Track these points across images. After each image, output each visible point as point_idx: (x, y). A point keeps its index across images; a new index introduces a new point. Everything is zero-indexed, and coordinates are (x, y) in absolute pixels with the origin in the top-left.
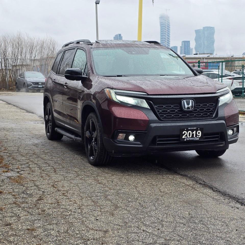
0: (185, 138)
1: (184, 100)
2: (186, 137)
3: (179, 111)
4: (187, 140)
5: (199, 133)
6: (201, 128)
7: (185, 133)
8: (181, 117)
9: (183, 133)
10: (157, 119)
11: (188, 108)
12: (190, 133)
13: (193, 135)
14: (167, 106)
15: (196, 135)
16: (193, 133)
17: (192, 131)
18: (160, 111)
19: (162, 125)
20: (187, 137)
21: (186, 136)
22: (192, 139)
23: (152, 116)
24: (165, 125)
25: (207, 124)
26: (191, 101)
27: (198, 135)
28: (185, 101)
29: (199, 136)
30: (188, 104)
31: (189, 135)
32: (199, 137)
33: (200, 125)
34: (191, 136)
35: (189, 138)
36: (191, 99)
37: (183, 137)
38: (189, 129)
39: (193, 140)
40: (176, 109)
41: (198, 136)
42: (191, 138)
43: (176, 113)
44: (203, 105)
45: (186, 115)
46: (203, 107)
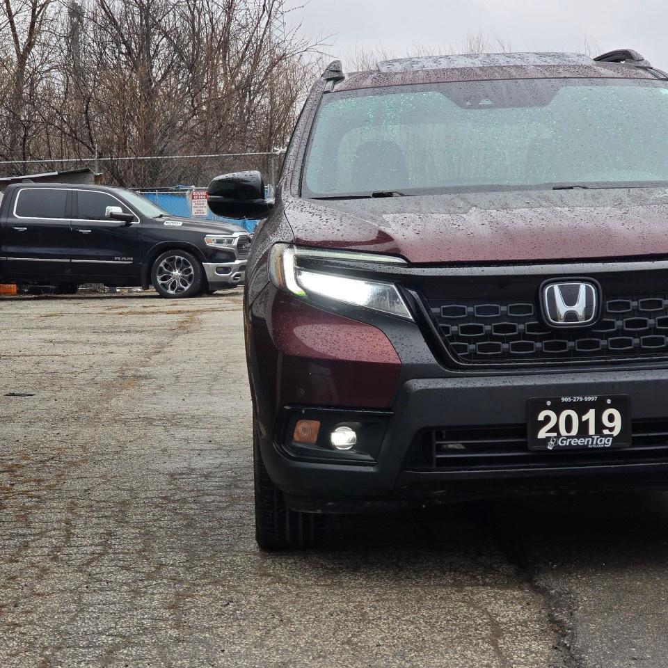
0: (548, 439)
1: (555, 282)
2: (555, 434)
3: (530, 328)
4: (557, 449)
5: (611, 418)
6: (621, 398)
7: (547, 419)
8: (539, 354)
9: (541, 417)
10: (433, 361)
11: (571, 316)
12: (569, 419)
13: (584, 426)
14: (479, 311)
15: (600, 426)
16: (584, 418)
17: (581, 409)
18: (454, 328)
19: (448, 384)
20: (559, 435)
21: (555, 429)
22: (580, 442)
23: (417, 350)
24: (463, 386)
26: (583, 287)
27: (606, 428)
28: (556, 287)
29: (612, 429)
30: (570, 299)
31: (569, 427)
32: (611, 436)
33: (613, 385)
34: (574, 431)
35: (568, 437)
36: (583, 281)
37: (542, 434)
38: (563, 399)
39: (584, 448)
40: (521, 320)
41: (606, 432)
42: (578, 436)
43: (522, 335)
44: (644, 304)
45: (565, 344)
46: (643, 314)
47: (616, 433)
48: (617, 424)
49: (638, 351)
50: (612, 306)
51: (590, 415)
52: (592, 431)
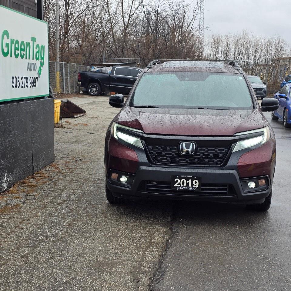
0: (177, 187)
2: (179, 186)
3: (175, 154)
4: (179, 189)
5: (196, 182)
6: (199, 177)
7: (177, 181)
8: (178, 162)
9: (175, 180)
10: (147, 161)
11: (188, 152)
13: (188, 184)
14: (162, 148)
15: (192, 185)
16: (188, 182)
17: (187, 179)
18: (155, 153)
19: (150, 168)
20: (180, 186)
21: (180, 184)
22: (186, 188)
23: (143, 158)
24: (154, 170)
25: (207, 173)
26: (192, 144)
27: (194, 185)
28: (184, 144)
29: (196, 186)
30: (188, 147)
31: (183, 184)
32: (195, 187)
33: (197, 173)
34: (185, 185)
35: (183, 187)
37: (176, 185)
38: (182, 176)
39: (188, 190)
40: (173, 152)
41: (194, 186)
42: (186, 187)
43: (173, 156)
44: (209, 150)
45: (185, 160)
46: (209, 153)
47: (197, 187)
48: (197, 184)
49: (206, 163)
50: (200, 150)
51: (190, 181)
52: (190, 186)
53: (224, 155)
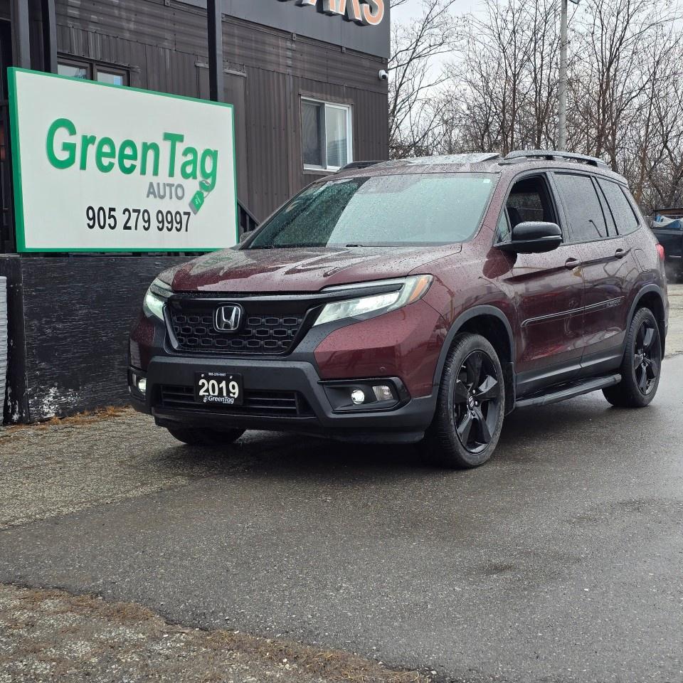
0: (204, 396)
1: (222, 306)
2: (207, 394)
3: (211, 331)
4: (208, 401)
5: (234, 387)
6: (238, 375)
7: (203, 384)
8: (214, 346)
9: (200, 384)
11: (228, 326)
12: (213, 385)
13: (221, 390)
14: (190, 319)
15: (228, 392)
16: (221, 386)
17: (219, 380)
18: (180, 329)
20: (209, 394)
21: (207, 391)
22: (219, 399)
25: (251, 367)
27: (231, 393)
28: (223, 309)
29: (234, 394)
30: (228, 316)
31: (213, 390)
32: (234, 398)
33: (234, 368)
34: (216, 393)
35: (214, 396)
36: (235, 305)
37: (201, 393)
38: (210, 374)
39: (221, 403)
40: (207, 326)
41: (231, 395)
42: (218, 396)
43: (207, 335)
44: (268, 321)
45: (226, 341)
46: (267, 327)
47: (236, 396)
48: (237, 391)
49: (262, 348)
50: (251, 321)
51: (223, 384)
52: (225, 394)
53: (296, 331)
